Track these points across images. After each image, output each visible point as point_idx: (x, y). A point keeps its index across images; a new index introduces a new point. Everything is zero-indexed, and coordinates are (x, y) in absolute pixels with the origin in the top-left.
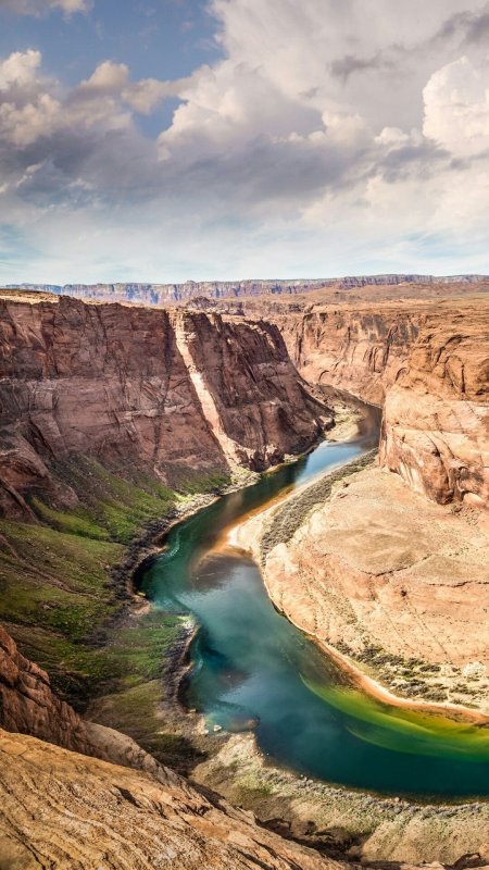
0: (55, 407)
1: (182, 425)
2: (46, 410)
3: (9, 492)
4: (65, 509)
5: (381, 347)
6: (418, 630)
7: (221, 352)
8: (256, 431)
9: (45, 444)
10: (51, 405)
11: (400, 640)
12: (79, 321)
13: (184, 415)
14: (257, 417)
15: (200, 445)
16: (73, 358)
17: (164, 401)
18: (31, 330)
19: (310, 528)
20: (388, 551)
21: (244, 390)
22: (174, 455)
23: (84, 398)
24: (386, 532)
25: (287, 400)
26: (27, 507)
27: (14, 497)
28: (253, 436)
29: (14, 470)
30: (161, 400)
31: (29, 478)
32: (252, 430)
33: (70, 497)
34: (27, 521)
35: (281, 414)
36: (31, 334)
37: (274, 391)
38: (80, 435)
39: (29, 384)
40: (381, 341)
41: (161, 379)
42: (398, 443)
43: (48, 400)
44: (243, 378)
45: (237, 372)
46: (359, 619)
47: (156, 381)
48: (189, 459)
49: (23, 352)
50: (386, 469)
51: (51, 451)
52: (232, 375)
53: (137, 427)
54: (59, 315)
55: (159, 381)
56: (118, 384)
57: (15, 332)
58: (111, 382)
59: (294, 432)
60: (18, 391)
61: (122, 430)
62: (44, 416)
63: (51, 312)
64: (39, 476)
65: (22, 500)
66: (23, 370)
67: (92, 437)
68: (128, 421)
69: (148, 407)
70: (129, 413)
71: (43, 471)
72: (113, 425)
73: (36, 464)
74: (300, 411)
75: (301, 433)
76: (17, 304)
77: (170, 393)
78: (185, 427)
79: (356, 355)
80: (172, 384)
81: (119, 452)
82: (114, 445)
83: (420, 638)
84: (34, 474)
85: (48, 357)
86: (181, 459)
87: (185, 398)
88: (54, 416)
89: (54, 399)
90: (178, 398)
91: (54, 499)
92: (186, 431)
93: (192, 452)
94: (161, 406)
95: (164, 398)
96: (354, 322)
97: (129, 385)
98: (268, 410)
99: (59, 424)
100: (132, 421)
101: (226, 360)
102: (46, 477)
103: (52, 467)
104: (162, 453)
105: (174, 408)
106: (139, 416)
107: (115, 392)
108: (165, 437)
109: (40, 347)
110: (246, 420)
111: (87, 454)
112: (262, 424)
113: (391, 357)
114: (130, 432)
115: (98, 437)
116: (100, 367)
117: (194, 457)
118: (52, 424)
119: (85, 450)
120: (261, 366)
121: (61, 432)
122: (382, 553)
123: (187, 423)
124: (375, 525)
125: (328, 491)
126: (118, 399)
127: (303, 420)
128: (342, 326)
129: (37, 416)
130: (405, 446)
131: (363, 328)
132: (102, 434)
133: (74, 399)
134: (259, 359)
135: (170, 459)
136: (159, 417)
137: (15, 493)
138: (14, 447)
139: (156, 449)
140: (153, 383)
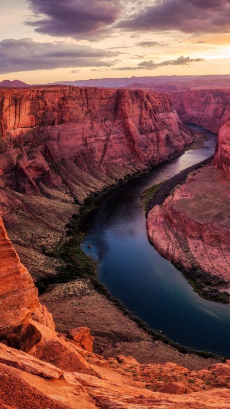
0: (58, 138)
1: (117, 143)
2: (54, 139)
3: (30, 180)
4: (55, 187)
5: (221, 107)
6: (220, 259)
7: (142, 108)
8: (153, 145)
9: (50, 155)
10: (56, 137)
11: (210, 264)
12: (76, 97)
13: (119, 138)
14: (155, 139)
15: (125, 153)
16: (70, 114)
17: (111, 132)
18: (53, 103)
19: (173, 197)
20: (210, 212)
21: (150, 126)
22: (111, 158)
23: (72, 133)
24: (211, 201)
25: (172, 131)
26: (37, 187)
27: (31, 183)
28: (152, 148)
29: (34, 169)
30: (109, 132)
31: (40, 173)
32: (152, 145)
33: (58, 181)
34: (35, 194)
35: (168, 137)
36: (53, 104)
37: (165, 126)
38: (68, 150)
39: (48, 128)
40: (222, 103)
41: (111, 121)
42: (223, 153)
43: (55, 135)
44: (151, 120)
45: (148, 117)
46: (191, 250)
47: (108, 123)
48: (119, 160)
49: (48, 113)
50: (216, 167)
51: (53, 159)
52: (145, 119)
53: (96, 145)
54: (67, 95)
55: (110, 123)
56: (90, 125)
57: (46, 104)
58: (86, 124)
59: (173, 146)
60: (42, 131)
61: (89, 147)
62: (52, 142)
63: (64, 93)
64: (45, 171)
65: (35, 184)
66: (46, 121)
67: (73, 151)
68: (92, 143)
69: (102, 135)
70: (93, 138)
71: (47, 169)
72: (84, 145)
73: (45, 165)
74: (177, 136)
75: (176, 147)
76: (49, 91)
77: (114, 128)
78: (119, 145)
79: (209, 110)
80: (115, 124)
81: (85, 158)
82: (84, 154)
83: (221, 264)
84: (42, 171)
85: (59, 115)
86: (115, 161)
87: (121, 130)
88: (57, 142)
89: (58, 134)
90: (117, 130)
91: (50, 183)
92: (119, 147)
93: (120, 157)
94: (108, 135)
95: (111, 130)
96: (210, 95)
97: (95, 125)
98: (161, 135)
99: (59, 146)
100: (94, 142)
101: (144, 112)
102: (48, 172)
103: (52, 167)
104: (106, 158)
105: (114, 135)
106: (98, 140)
107: (88, 129)
108: (108, 150)
109: (56, 110)
110: (150, 140)
111: (70, 160)
112: (157, 142)
113: (226, 111)
114: (92, 148)
115: (76, 151)
116: (82, 117)
117: (121, 159)
118: (56, 146)
119: (69, 157)
120: (160, 114)
121: (59, 149)
122: (207, 212)
123: (120, 142)
124: (206, 197)
125: (185, 177)
126: (89, 132)
127: (178, 141)
128: (204, 96)
129: (49, 143)
130: (226, 155)
131: (214, 97)
132: (78, 149)
133: (68, 133)
134: (160, 111)
135: (109, 160)
136: (107, 140)
137: (32, 180)
138: (35, 158)
139: (103, 156)
140: (106, 124)
